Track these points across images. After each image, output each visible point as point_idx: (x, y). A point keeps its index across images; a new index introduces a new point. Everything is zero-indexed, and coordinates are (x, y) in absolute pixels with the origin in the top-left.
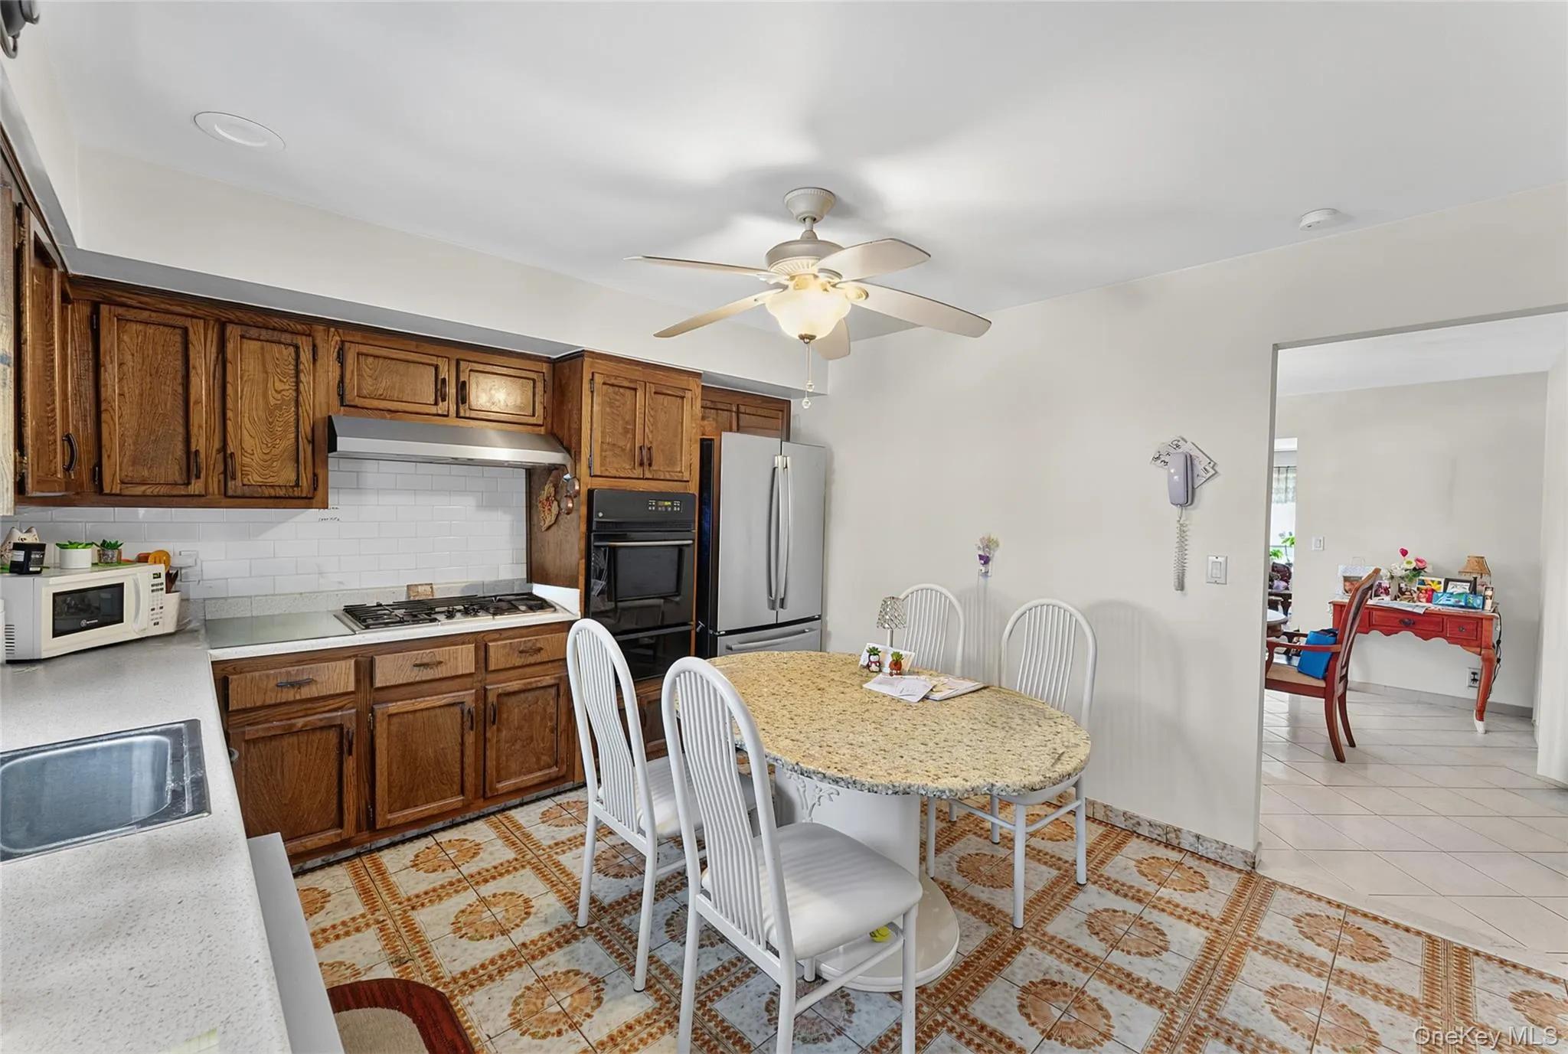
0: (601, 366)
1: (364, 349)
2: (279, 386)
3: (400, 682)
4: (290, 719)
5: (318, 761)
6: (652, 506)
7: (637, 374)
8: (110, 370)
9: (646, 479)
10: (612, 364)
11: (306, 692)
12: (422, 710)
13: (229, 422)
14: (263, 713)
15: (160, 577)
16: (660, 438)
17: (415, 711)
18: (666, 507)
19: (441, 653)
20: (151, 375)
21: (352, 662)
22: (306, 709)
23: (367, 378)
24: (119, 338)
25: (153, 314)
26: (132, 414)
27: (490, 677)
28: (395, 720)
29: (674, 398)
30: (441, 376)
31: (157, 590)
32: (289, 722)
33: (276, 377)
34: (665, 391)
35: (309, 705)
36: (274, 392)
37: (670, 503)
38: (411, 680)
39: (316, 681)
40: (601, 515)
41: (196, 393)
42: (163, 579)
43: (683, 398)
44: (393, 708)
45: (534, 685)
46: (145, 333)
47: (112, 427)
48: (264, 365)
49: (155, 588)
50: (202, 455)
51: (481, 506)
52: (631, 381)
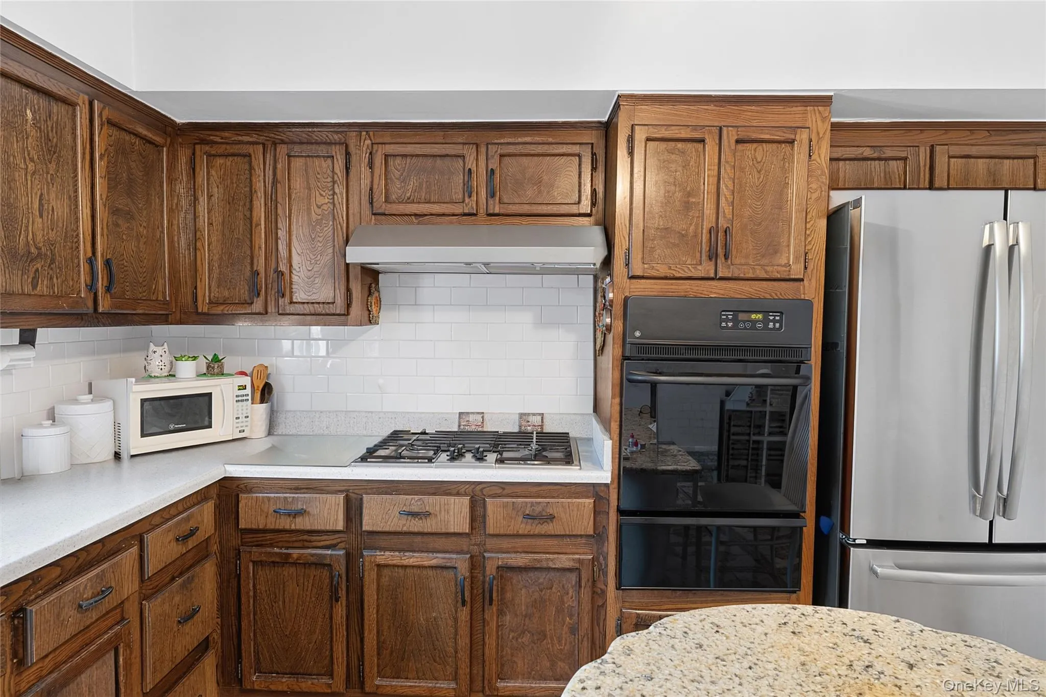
0: (645, 114)
1: (390, 149)
2: (320, 201)
3: (387, 529)
4: (287, 548)
5: (313, 599)
6: (727, 320)
7: (708, 116)
8: (201, 203)
9: (722, 279)
10: (666, 108)
11: (301, 523)
12: (413, 567)
13: (280, 242)
14: (269, 536)
15: (245, 389)
16: (747, 212)
17: (406, 567)
18: (754, 322)
19: (431, 502)
20: (229, 203)
21: (341, 497)
22: (303, 541)
23: (396, 181)
24: (208, 173)
25: (228, 147)
26: (218, 241)
27: (491, 543)
28: (386, 572)
29: (775, 146)
30: (468, 166)
31: (242, 401)
32: (286, 551)
33: (317, 192)
34: (754, 136)
35: (305, 537)
36: (315, 206)
37: (760, 316)
38: (399, 529)
39: (309, 513)
40: (638, 334)
41: (257, 216)
42: (248, 391)
43: (792, 142)
44: (384, 557)
45: (544, 565)
46: (225, 165)
47: (203, 253)
48: (308, 182)
49: (240, 398)
50: (262, 274)
51: (542, 323)
52: (695, 128)
